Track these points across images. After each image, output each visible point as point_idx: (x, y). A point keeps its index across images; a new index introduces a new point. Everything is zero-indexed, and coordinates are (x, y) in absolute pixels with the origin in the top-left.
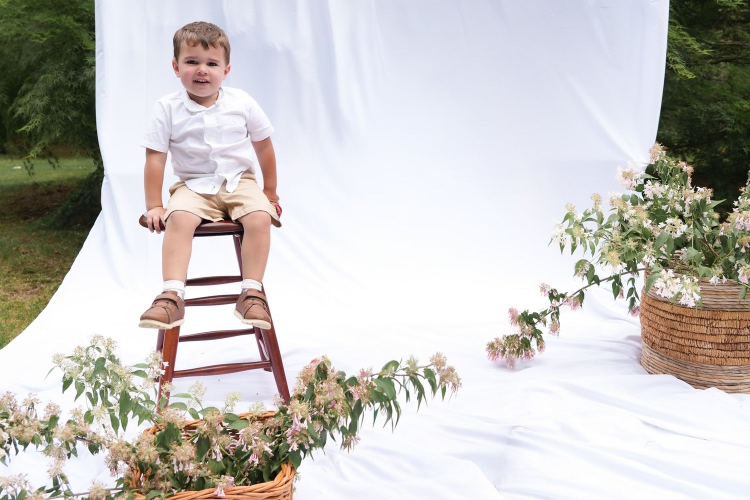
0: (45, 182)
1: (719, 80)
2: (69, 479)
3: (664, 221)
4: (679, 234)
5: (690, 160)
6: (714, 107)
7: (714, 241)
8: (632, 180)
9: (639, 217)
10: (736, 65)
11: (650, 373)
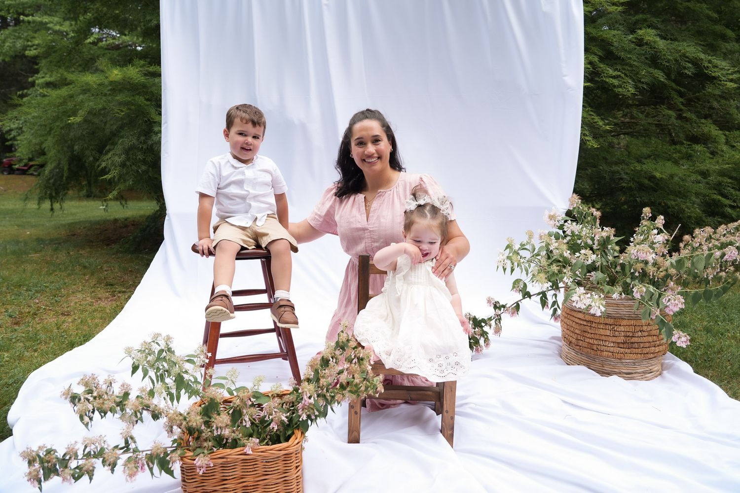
0: (124, 218)
1: (620, 148)
2: (137, 439)
3: (579, 251)
4: (590, 262)
5: (598, 206)
6: (615, 168)
7: (616, 267)
8: (555, 221)
9: (561, 249)
10: (632, 137)
11: (568, 364)
